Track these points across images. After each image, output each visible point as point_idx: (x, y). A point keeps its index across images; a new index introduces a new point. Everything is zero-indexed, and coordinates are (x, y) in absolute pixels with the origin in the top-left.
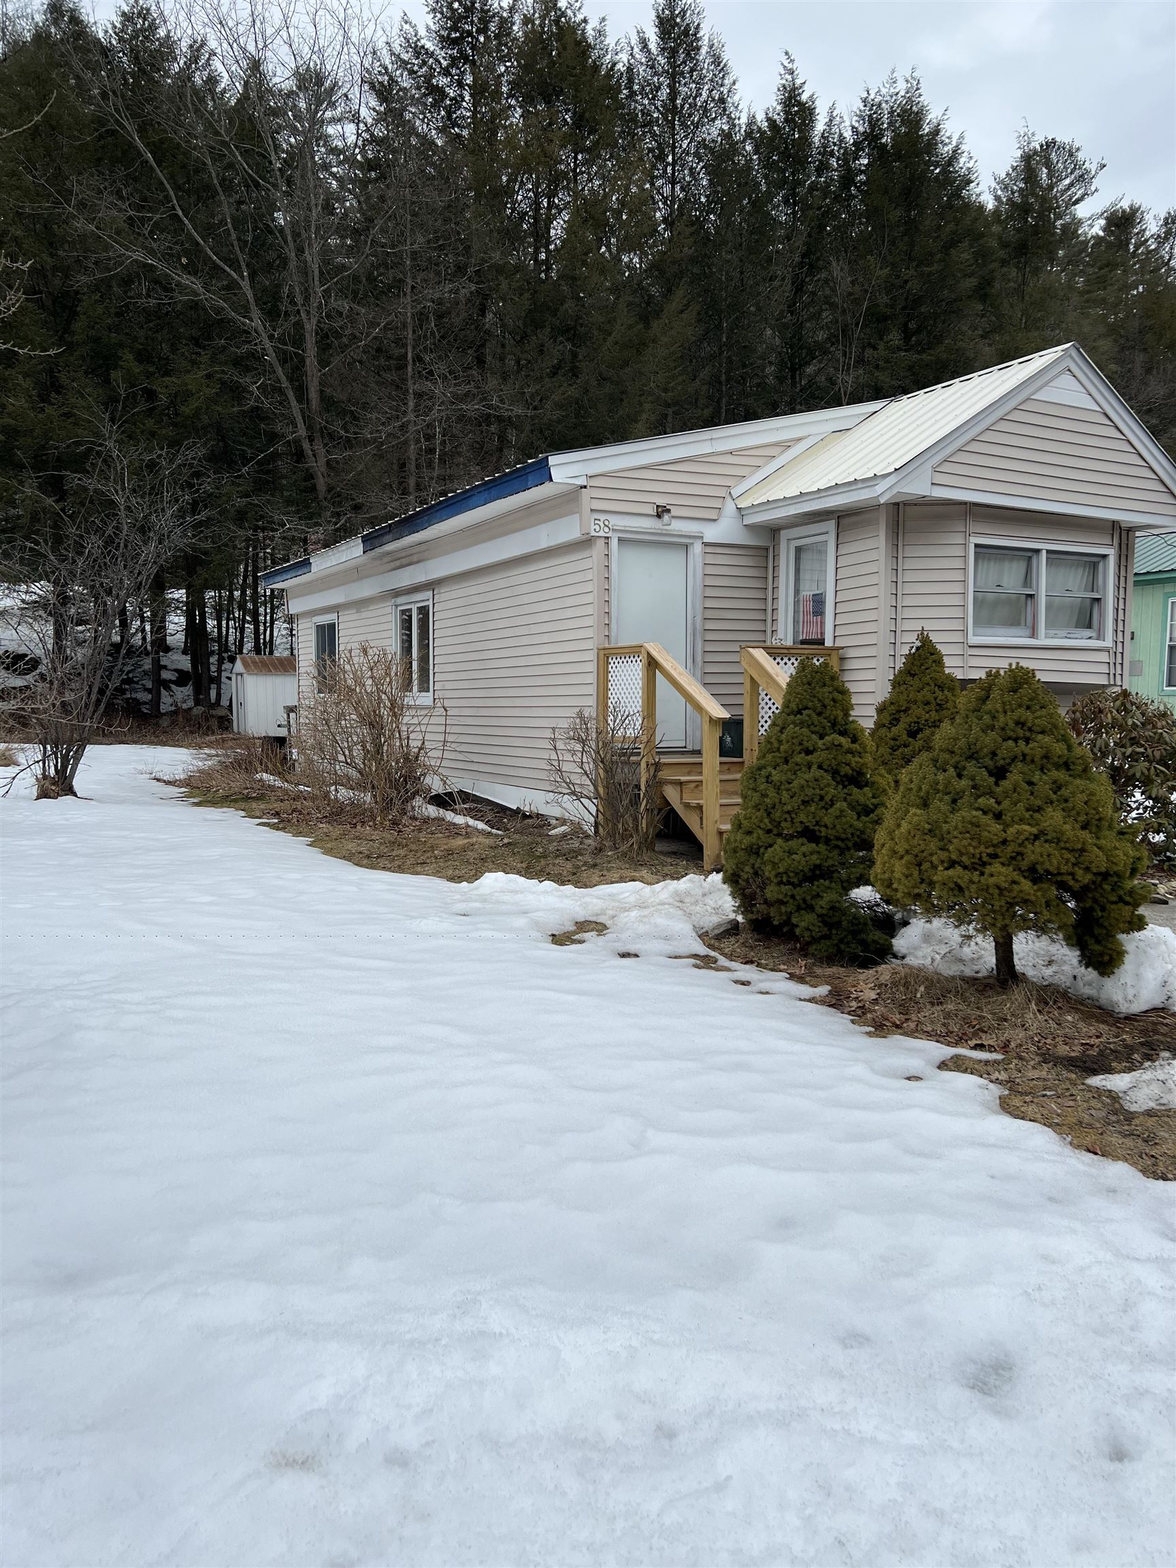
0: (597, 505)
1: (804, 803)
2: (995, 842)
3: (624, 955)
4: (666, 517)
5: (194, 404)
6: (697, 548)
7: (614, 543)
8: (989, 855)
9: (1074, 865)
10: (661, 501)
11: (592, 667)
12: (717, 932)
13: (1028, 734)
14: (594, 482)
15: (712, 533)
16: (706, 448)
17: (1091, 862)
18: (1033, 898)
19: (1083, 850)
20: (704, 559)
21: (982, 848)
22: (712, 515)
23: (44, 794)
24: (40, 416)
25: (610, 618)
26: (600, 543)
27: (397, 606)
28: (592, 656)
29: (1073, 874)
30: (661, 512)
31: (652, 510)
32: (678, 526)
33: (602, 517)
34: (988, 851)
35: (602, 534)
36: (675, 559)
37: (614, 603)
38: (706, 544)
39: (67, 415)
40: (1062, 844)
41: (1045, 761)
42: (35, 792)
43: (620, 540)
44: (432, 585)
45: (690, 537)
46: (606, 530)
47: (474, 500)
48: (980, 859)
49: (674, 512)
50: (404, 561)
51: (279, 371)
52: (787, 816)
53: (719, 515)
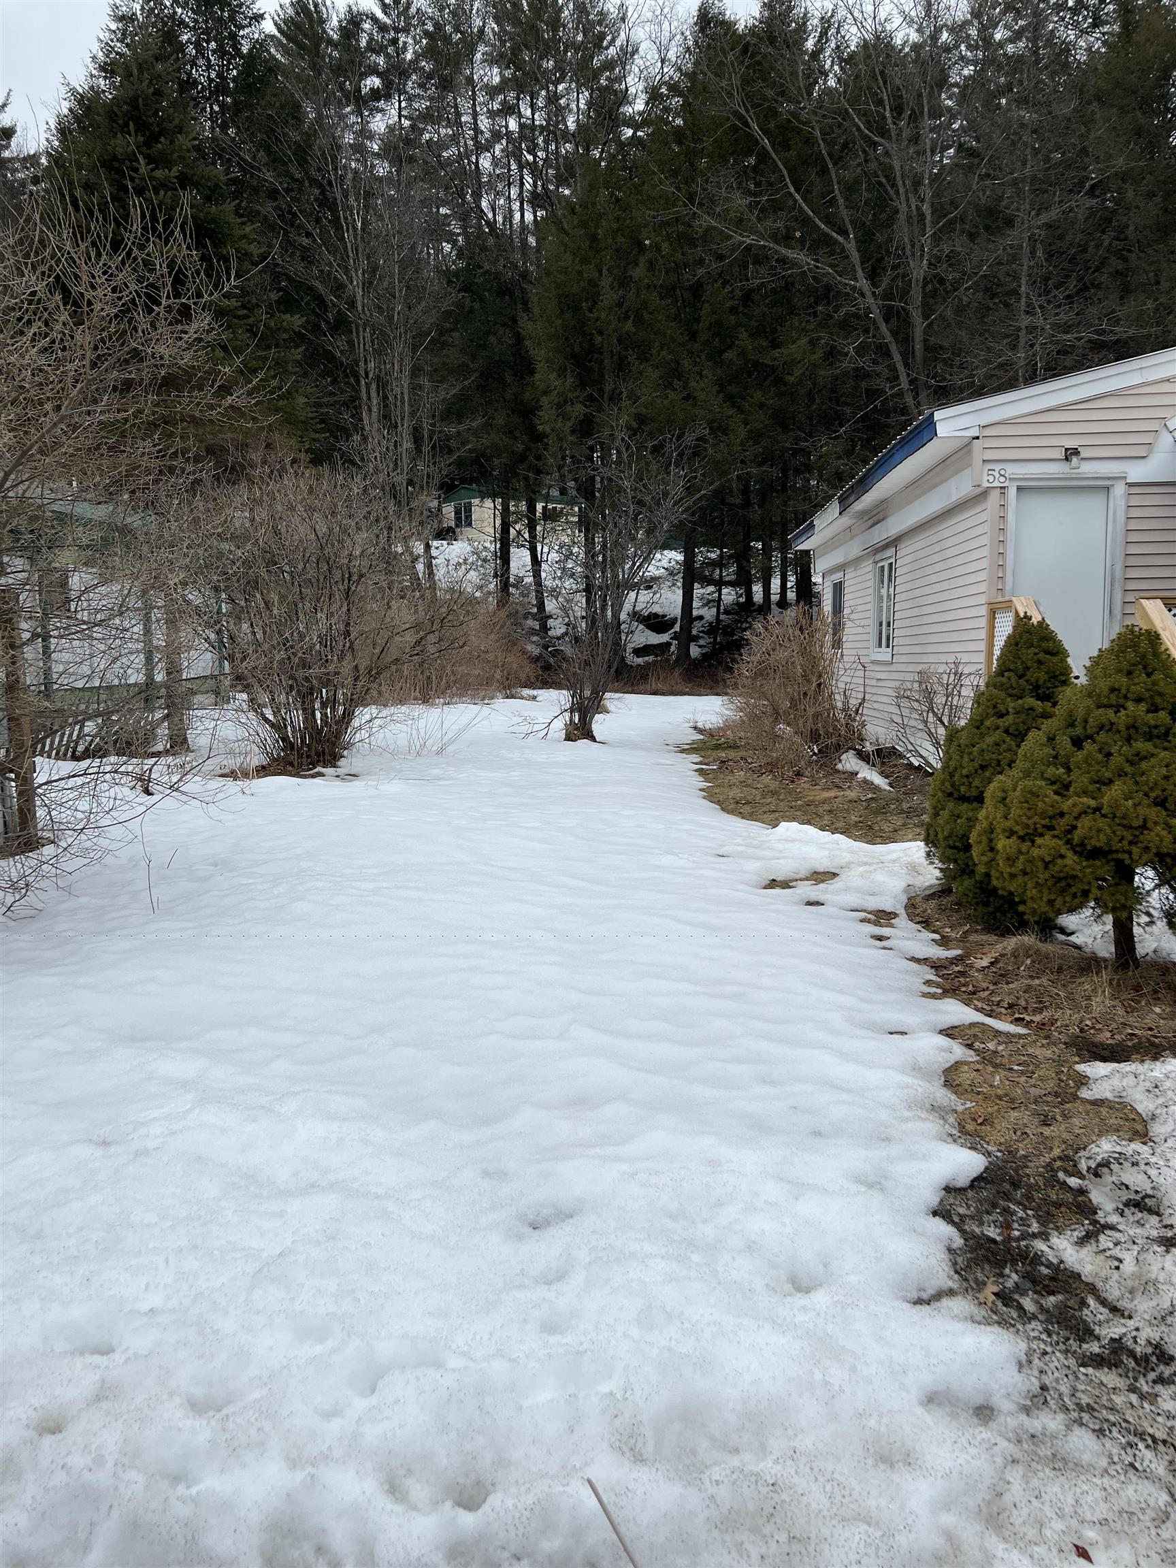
0: (989, 455)
1: (983, 767)
2: (1051, 813)
3: (810, 903)
4: (1075, 460)
5: (798, 372)
6: (1119, 490)
7: (1012, 492)
8: (1044, 826)
9: (1131, 843)
10: (1071, 443)
11: (983, 622)
12: (927, 892)
13: (1122, 701)
14: (987, 432)
15: (1137, 472)
16: (1136, 379)
17: (1149, 842)
18: (1080, 875)
19: (1144, 827)
20: (1128, 500)
21: (1036, 819)
22: (1141, 452)
23: (569, 738)
24: (665, 402)
25: (1004, 572)
26: (995, 495)
27: (876, 563)
28: (983, 611)
29: (1130, 853)
30: (1071, 454)
31: (1060, 454)
32: (1088, 468)
33: (997, 467)
34: (1043, 822)
35: (996, 484)
36: (1094, 504)
37: (1010, 555)
38: (1131, 485)
39: (687, 398)
40: (1117, 821)
41: (1132, 731)
42: (563, 734)
43: (1019, 489)
44: (894, 542)
45: (1109, 478)
46: (1002, 479)
47: (897, 457)
48: (1036, 829)
49: (1084, 453)
50: (875, 519)
51: (883, 327)
52: (965, 780)
53: (1150, 452)
